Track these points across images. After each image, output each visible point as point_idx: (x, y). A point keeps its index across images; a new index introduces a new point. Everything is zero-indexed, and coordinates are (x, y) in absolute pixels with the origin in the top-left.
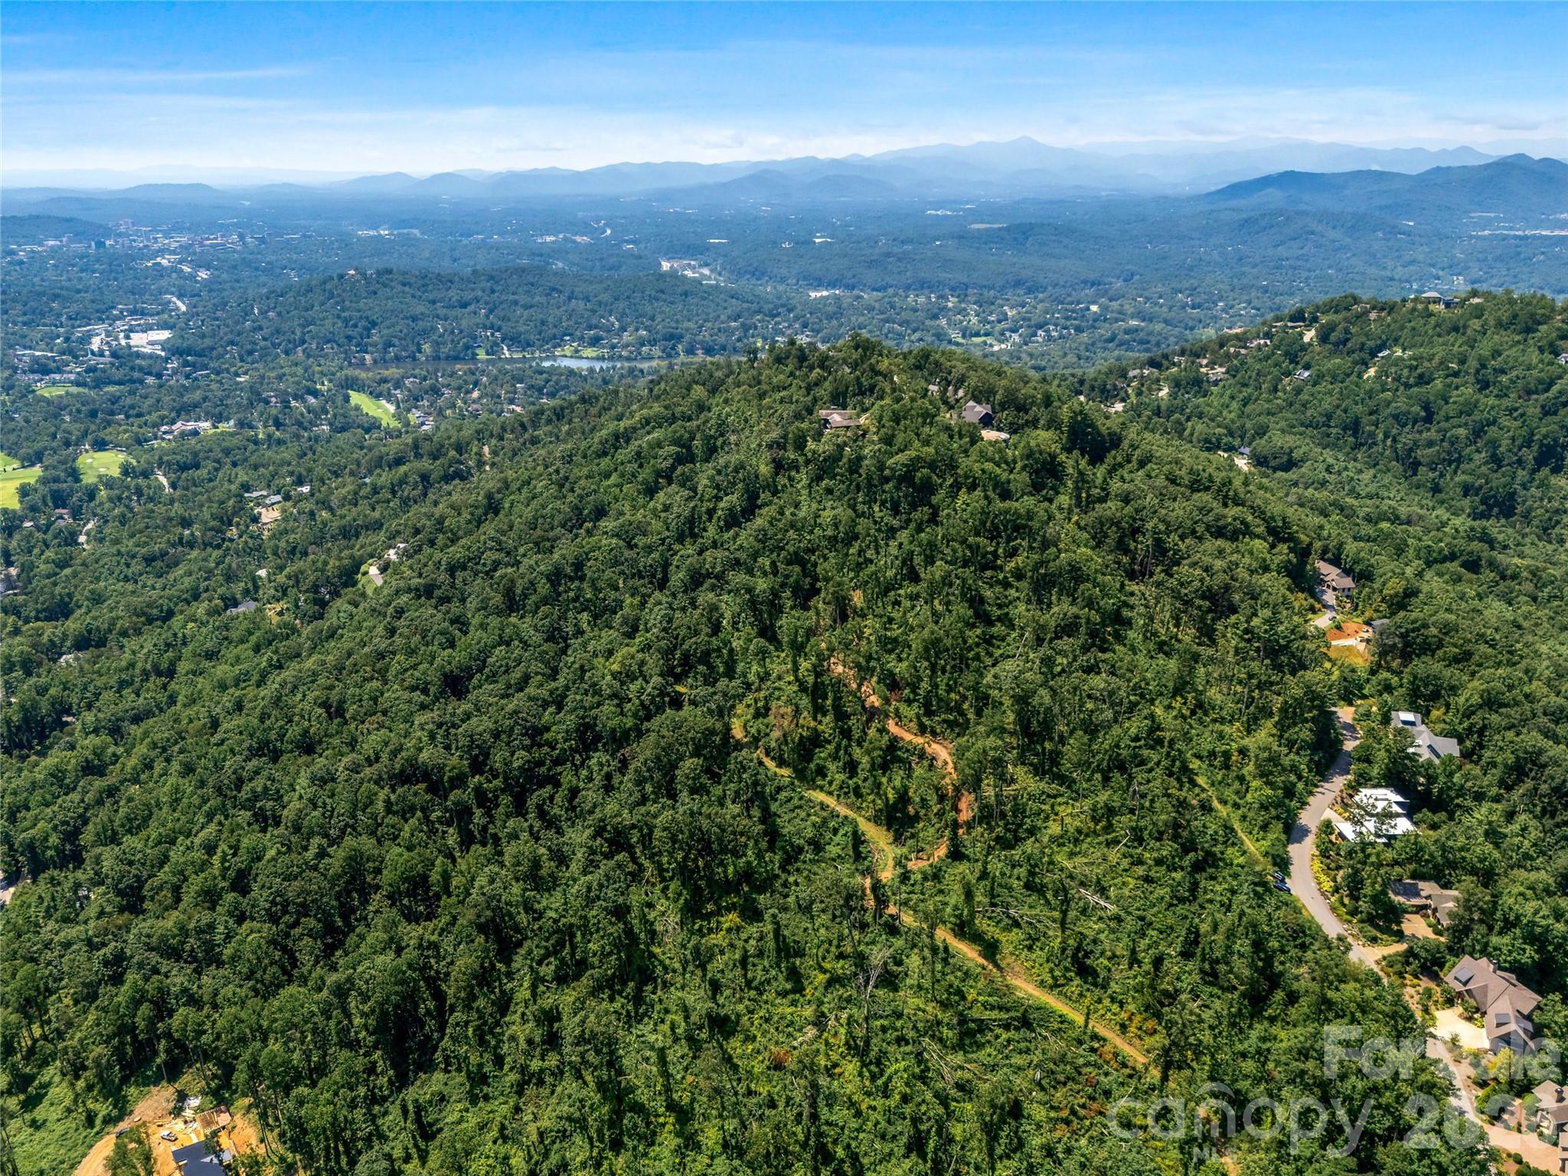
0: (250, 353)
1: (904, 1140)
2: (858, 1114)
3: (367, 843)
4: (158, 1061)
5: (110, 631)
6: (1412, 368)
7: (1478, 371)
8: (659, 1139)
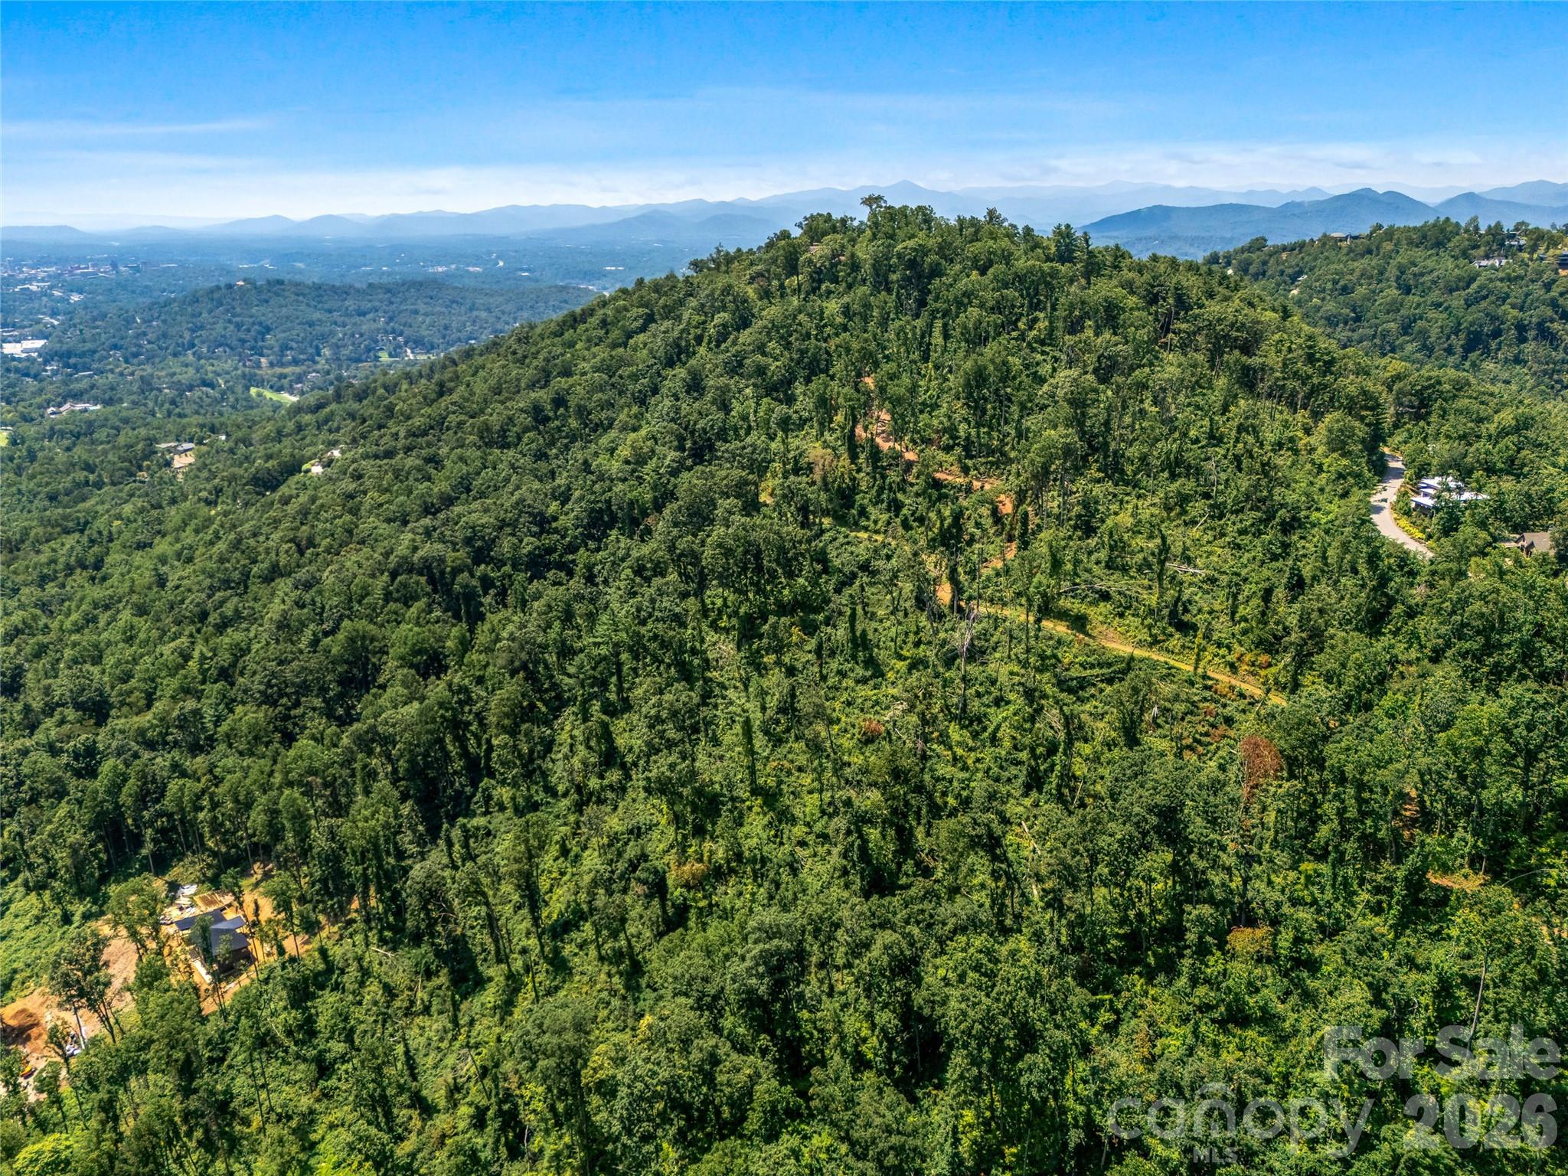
0: (136, 355)
1: (1022, 779)
2: (965, 768)
3: (363, 625)
4: (144, 852)
5: (23, 541)
6: (1335, 282)
7: (1398, 278)
8: (747, 820)
